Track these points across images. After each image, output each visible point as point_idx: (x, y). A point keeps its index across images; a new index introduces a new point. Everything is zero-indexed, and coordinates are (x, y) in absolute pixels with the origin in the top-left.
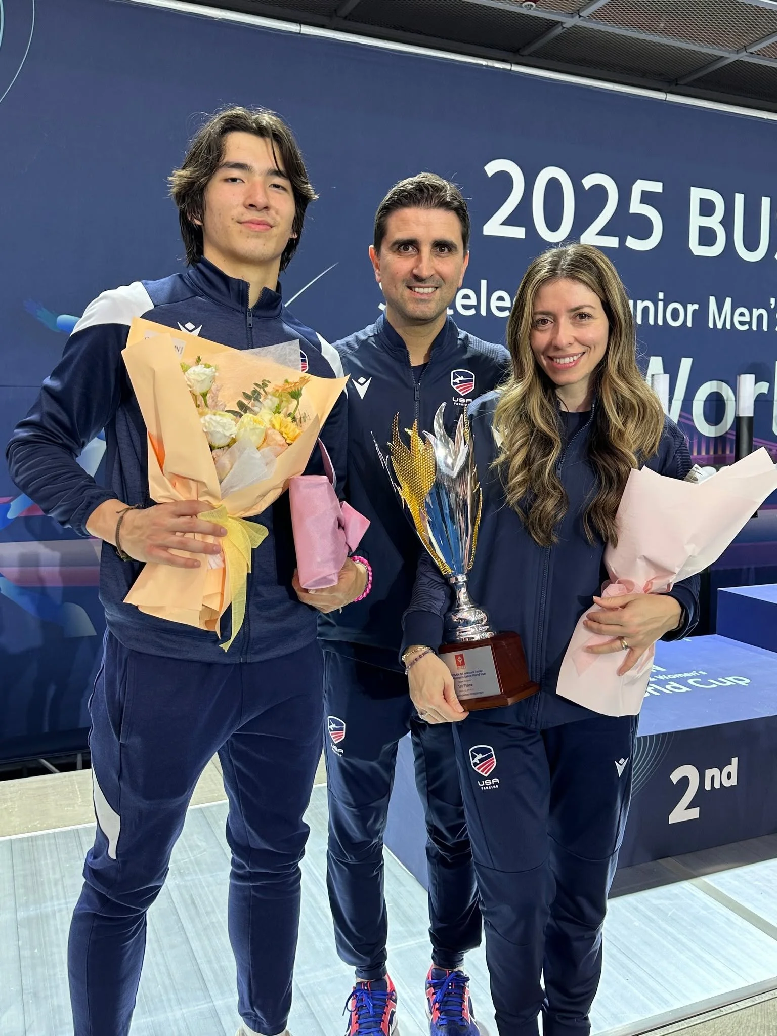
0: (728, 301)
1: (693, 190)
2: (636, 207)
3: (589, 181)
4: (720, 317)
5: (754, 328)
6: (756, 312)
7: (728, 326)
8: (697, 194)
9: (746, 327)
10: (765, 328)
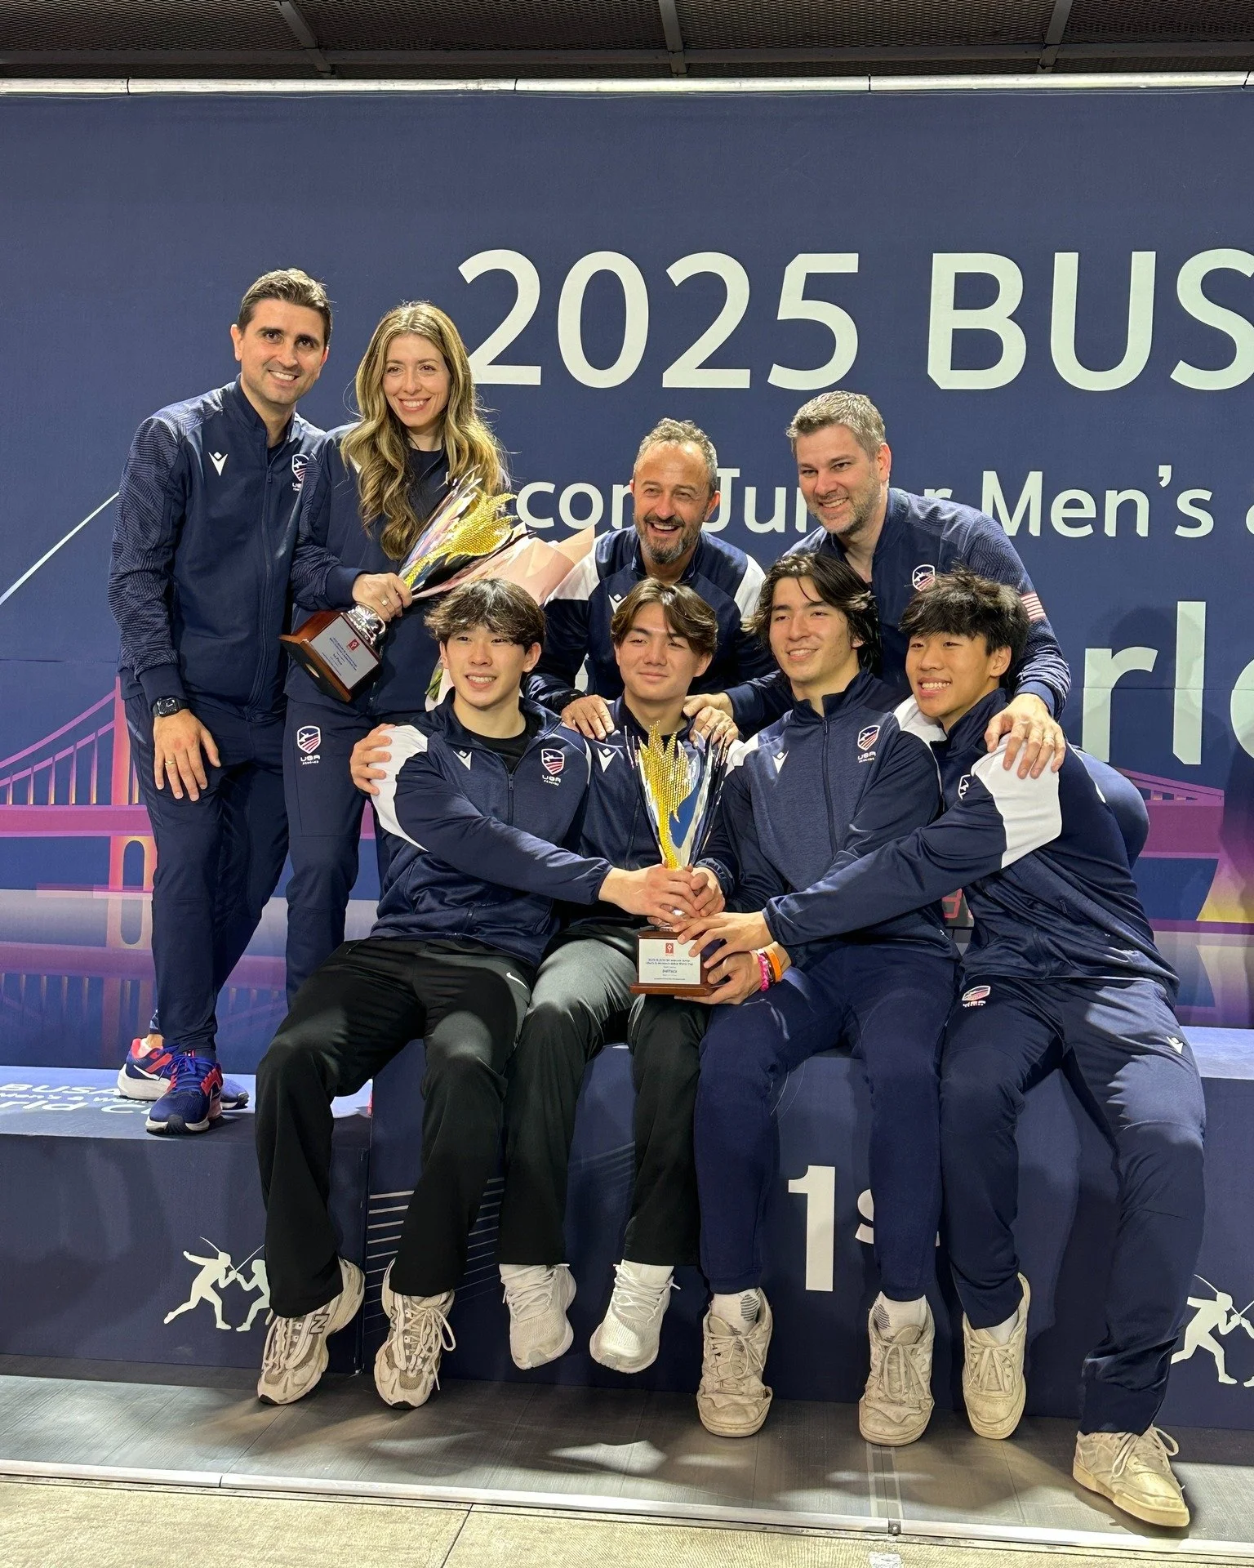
0: (1034, 482)
1: (938, 259)
2: (792, 306)
3: (680, 271)
4: (1011, 517)
5: (1110, 529)
6: (1113, 499)
7: (1035, 529)
8: (946, 268)
9: (1087, 530)
10: (1142, 529)
